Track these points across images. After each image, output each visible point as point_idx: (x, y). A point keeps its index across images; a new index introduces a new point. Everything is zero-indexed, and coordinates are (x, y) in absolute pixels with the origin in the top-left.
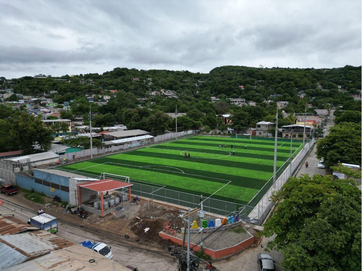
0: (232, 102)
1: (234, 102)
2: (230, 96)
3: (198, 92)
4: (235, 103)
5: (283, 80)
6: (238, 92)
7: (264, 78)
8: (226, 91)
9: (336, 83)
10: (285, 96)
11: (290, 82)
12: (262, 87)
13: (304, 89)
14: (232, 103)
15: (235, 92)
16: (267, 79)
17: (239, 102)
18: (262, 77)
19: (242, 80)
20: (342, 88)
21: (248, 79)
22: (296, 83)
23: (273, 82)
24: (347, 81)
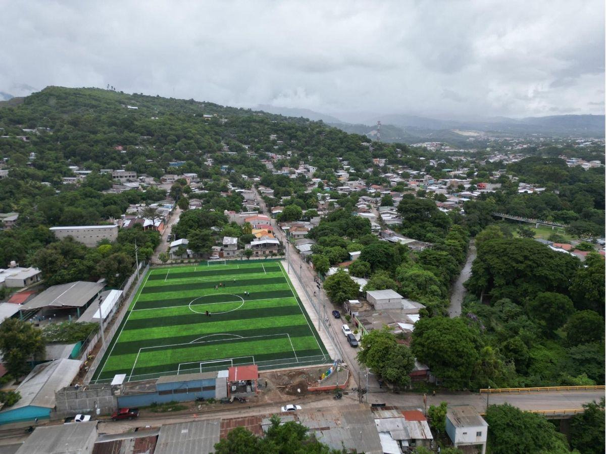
0: (114, 177)
1: (117, 177)
2: (107, 166)
3: (33, 153)
4: (121, 179)
5: (179, 138)
6: (118, 158)
7: (150, 133)
8: (97, 156)
9: (241, 142)
10: (190, 165)
11: (189, 141)
12: (151, 149)
13: (209, 152)
14: (116, 179)
15: (113, 159)
16: (156, 134)
17: (126, 177)
18: (147, 131)
19: (118, 137)
20: (251, 149)
21: (126, 133)
22: (197, 142)
23: (166, 140)
24: (253, 139)
